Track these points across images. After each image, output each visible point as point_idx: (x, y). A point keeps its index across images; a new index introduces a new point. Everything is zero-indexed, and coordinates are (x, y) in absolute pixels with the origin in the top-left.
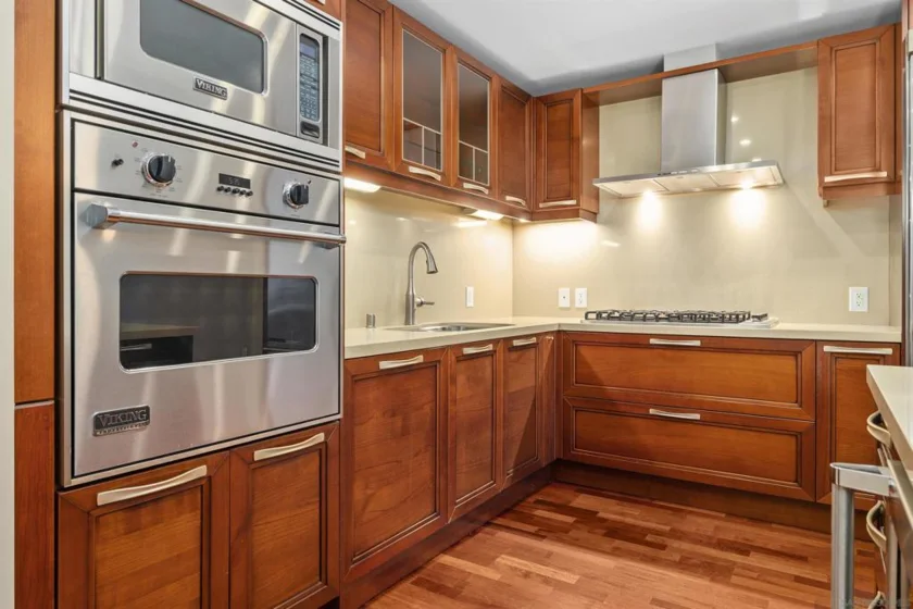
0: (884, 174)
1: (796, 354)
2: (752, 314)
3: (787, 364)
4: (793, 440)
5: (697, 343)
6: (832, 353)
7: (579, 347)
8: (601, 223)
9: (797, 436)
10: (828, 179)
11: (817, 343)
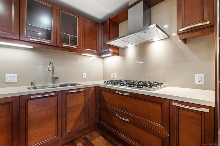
0: (208, 22)
1: (161, 104)
2: (158, 83)
3: (158, 108)
4: (161, 140)
5: (128, 94)
6: (177, 107)
7: (102, 92)
8: (120, 56)
9: (162, 139)
10: (181, 30)
11: (170, 101)
